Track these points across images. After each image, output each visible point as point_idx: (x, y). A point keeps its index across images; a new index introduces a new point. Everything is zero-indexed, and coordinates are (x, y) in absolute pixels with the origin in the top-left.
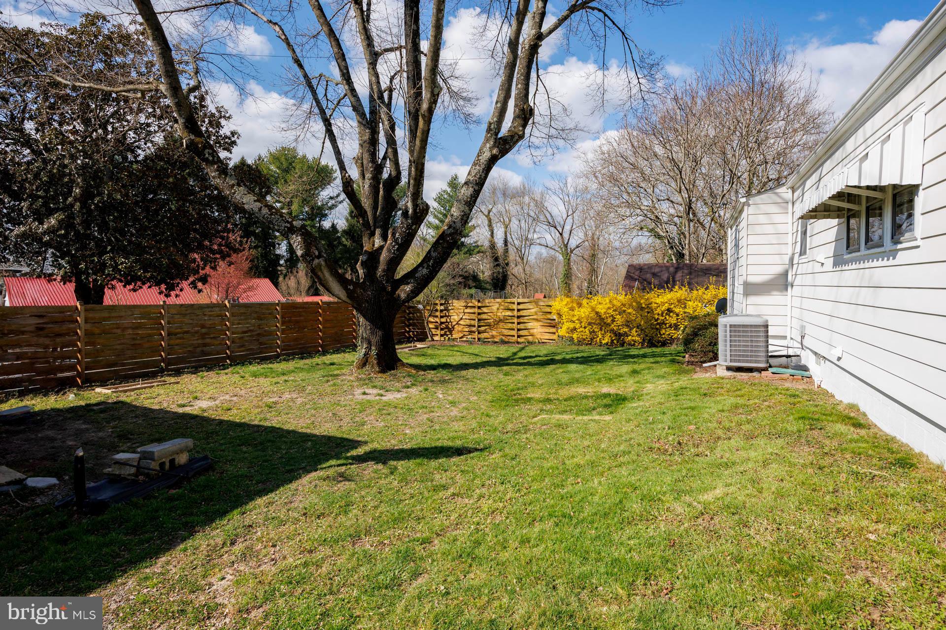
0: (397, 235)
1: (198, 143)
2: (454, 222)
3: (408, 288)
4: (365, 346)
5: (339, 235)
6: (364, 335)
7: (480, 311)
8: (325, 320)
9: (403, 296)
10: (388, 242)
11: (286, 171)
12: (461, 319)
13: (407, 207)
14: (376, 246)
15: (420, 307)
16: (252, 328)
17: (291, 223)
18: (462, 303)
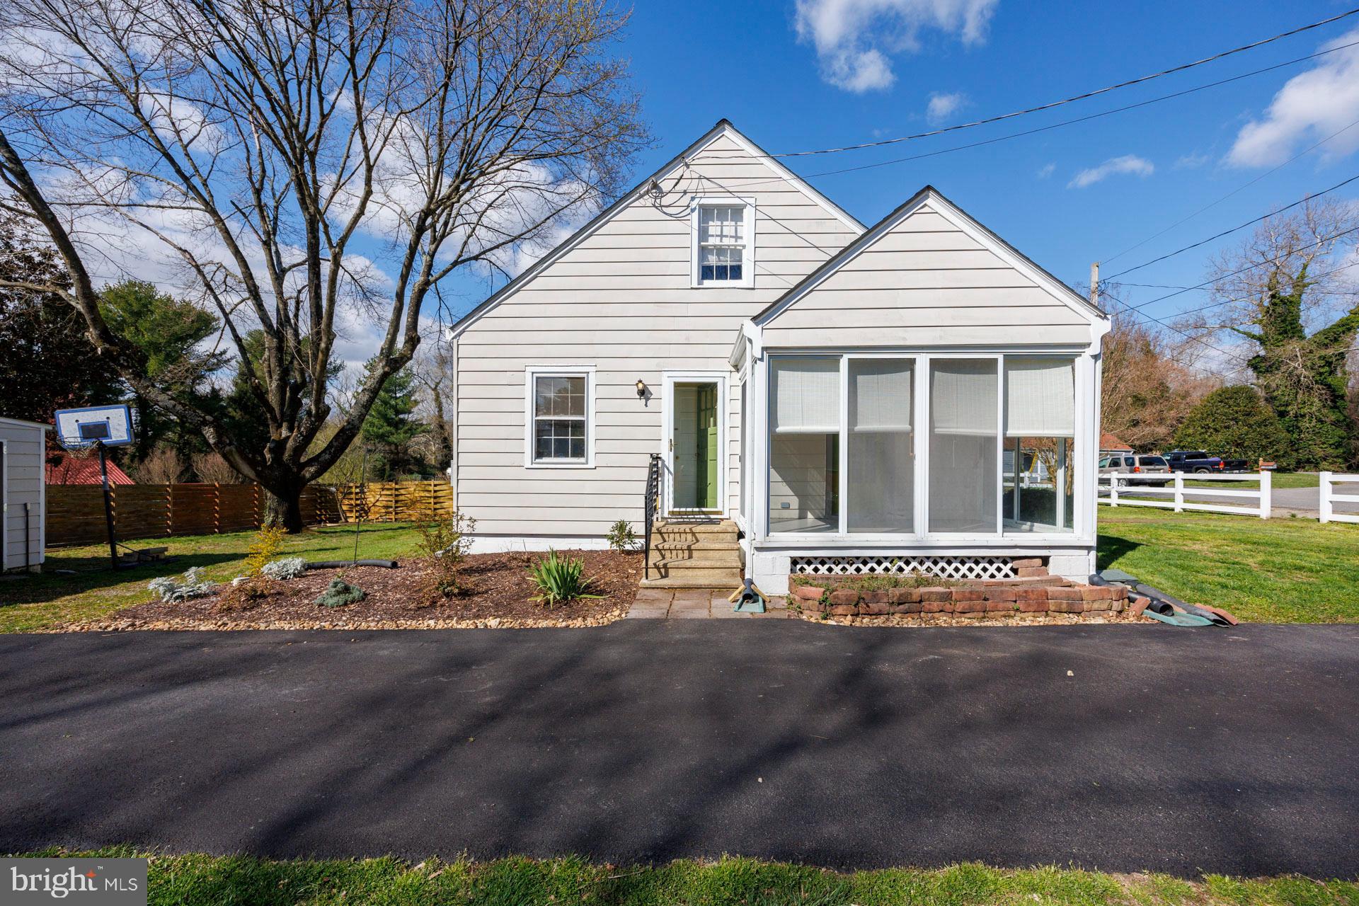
0: (302, 429)
1: (113, 351)
3: (312, 469)
4: (272, 515)
5: (224, 404)
6: (272, 506)
7: (397, 493)
8: (222, 502)
9: (308, 475)
10: (294, 434)
11: (138, 315)
12: (378, 500)
13: (310, 409)
14: (283, 436)
15: (333, 489)
16: (139, 509)
17: (204, 418)
18: (379, 486)
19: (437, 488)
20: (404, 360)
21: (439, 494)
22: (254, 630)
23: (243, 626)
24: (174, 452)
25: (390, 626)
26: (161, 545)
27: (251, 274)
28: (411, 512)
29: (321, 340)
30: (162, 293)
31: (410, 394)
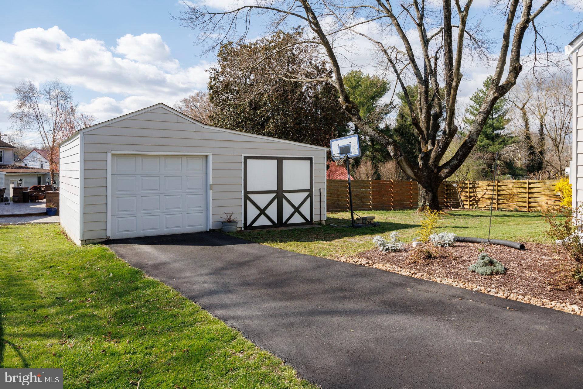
0: (440, 144)
1: (349, 107)
2: (472, 135)
3: (446, 171)
4: (423, 201)
5: (391, 133)
6: (422, 195)
7: (499, 188)
8: (395, 192)
9: (443, 175)
10: (435, 147)
11: (355, 88)
12: (485, 194)
13: (445, 130)
14: (429, 149)
15: (455, 185)
16: (359, 193)
17: (388, 140)
18: (486, 183)
19: (531, 186)
20: (509, 86)
21: (533, 190)
22: (433, 282)
23: (425, 277)
24: (371, 162)
25: (535, 302)
26: (371, 216)
27: (411, 48)
28: (510, 204)
29: (452, 81)
30: (365, 74)
31: (504, 114)
